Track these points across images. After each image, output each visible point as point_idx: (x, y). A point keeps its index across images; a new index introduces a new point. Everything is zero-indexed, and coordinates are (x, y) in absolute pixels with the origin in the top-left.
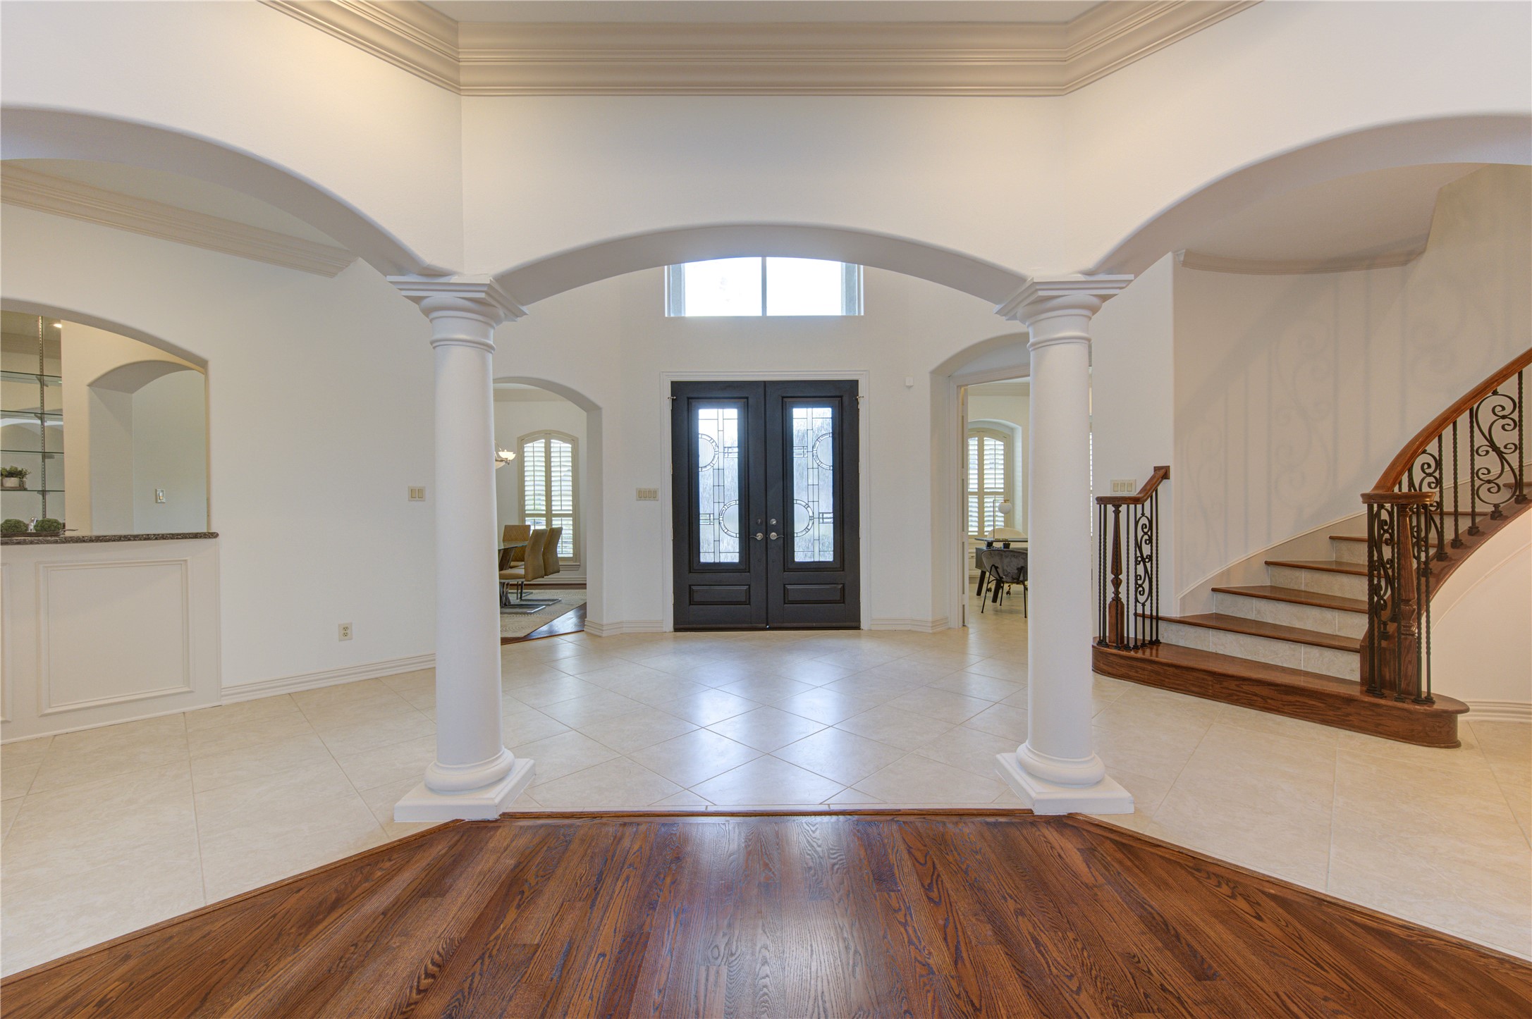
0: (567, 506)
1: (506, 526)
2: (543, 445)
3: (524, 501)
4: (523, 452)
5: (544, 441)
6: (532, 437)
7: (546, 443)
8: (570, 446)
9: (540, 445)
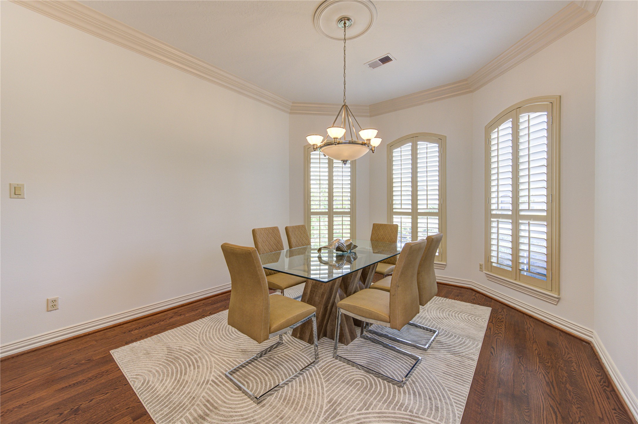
0: (434, 204)
1: (374, 224)
2: (410, 148)
3: (392, 200)
4: (392, 157)
5: (411, 144)
6: (400, 142)
7: (412, 146)
8: (438, 145)
9: (407, 148)
